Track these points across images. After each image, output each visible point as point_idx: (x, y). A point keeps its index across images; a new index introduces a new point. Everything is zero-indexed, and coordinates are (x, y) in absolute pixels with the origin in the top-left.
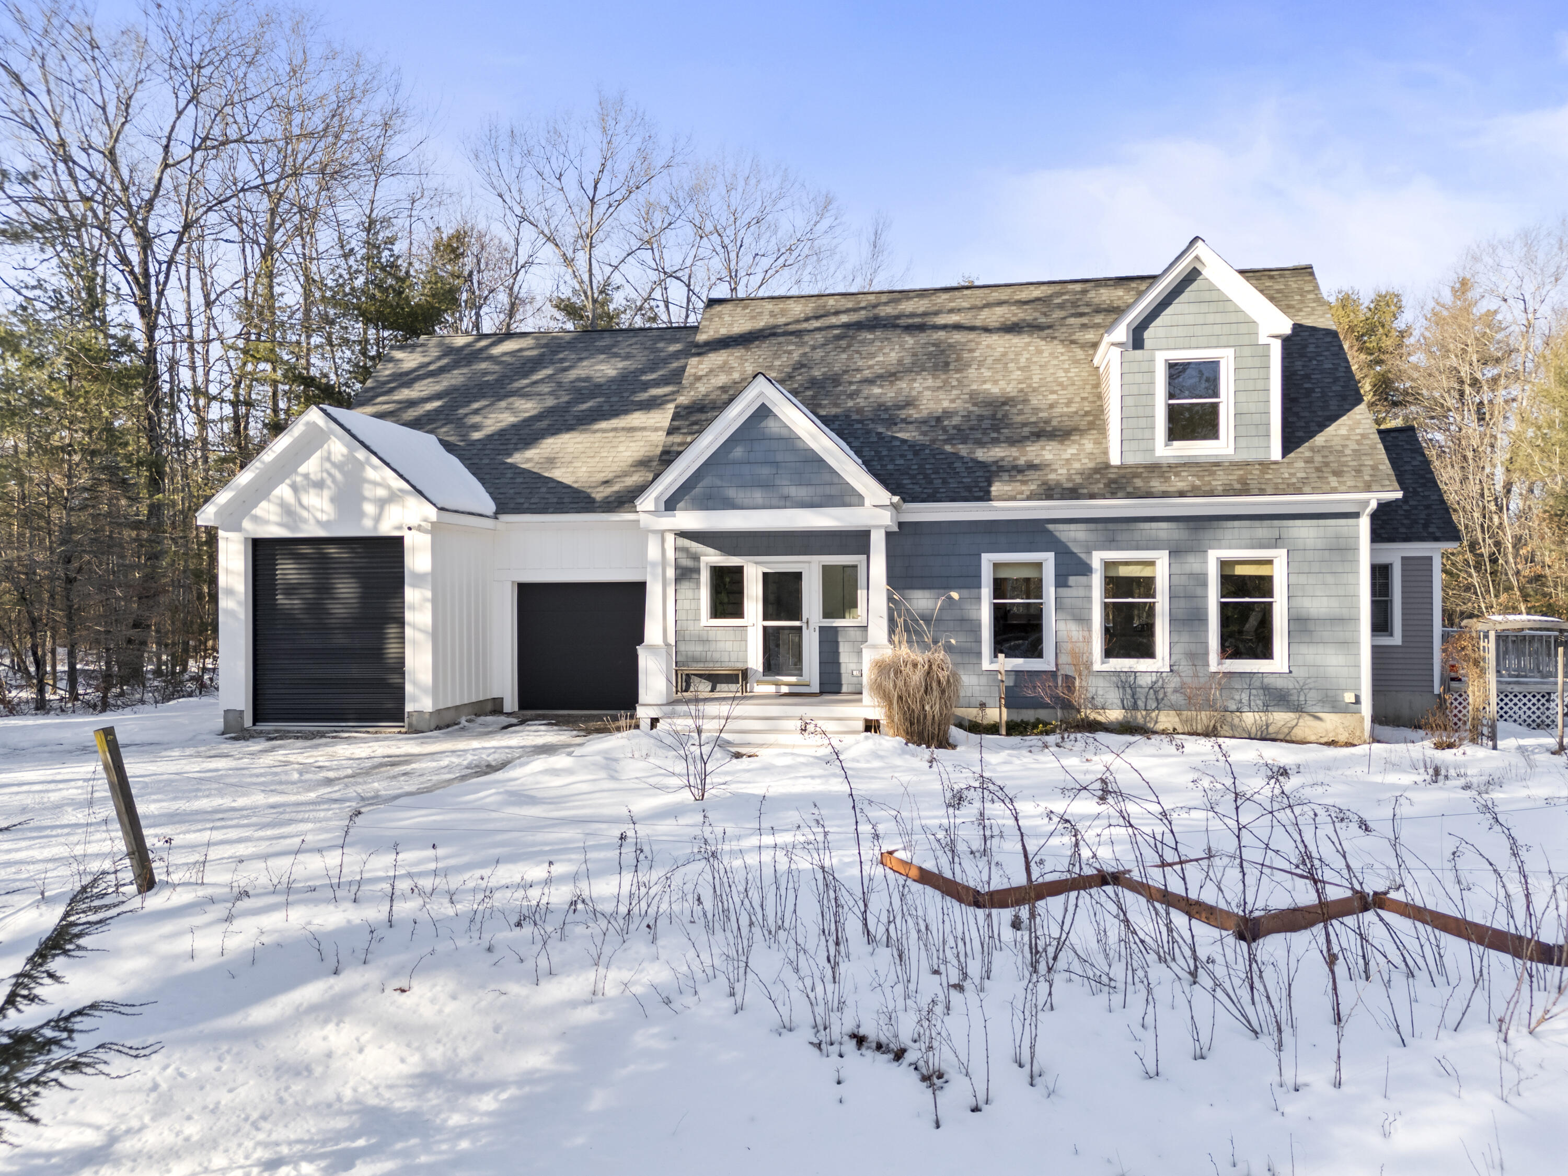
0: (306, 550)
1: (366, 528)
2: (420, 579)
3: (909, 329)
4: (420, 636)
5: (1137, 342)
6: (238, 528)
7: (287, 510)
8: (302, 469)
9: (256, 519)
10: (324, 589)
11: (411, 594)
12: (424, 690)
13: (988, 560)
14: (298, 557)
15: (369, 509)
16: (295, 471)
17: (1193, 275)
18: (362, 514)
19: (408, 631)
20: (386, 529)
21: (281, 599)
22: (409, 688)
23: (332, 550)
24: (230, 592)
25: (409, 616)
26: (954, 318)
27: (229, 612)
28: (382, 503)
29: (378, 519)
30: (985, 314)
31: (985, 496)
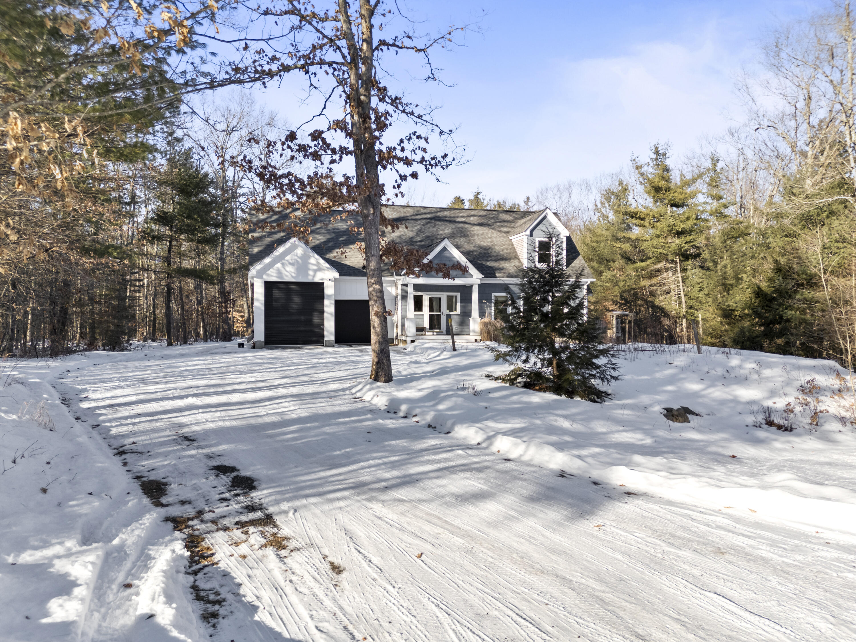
0: (282, 286)
1: (309, 279)
2: (329, 296)
3: (450, 222)
4: (329, 316)
5: (531, 235)
6: (261, 277)
7: (279, 272)
8: (287, 258)
9: (268, 275)
10: (289, 299)
11: (326, 302)
12: (331, 334)
13: (493, 295)
14: (279, 288)
15: (311, 273)
16: (284, 259)
17: (545, 218)
18: (308, 275)
19: (325, 314)
20: (317, 280)
21: (274, 303)
22: (325, 333)
23: (293, 287)
24: (258, 300)
25: (326, 309)
26: (463, 219)
27: (257, 307)
28: (315, 271)
29: (314, 276)
30: (472, 218)
31: (495, 276)
